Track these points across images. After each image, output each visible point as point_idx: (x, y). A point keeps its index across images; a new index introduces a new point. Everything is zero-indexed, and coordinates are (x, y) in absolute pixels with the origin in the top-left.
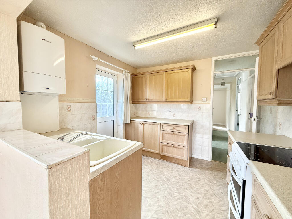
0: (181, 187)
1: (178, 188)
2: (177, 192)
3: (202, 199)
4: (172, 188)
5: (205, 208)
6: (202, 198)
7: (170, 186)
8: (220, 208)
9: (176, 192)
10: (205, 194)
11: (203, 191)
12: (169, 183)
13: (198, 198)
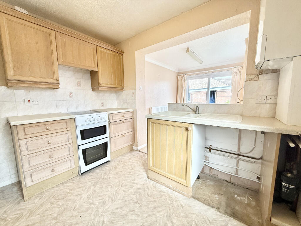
0: (154, 199)
1: (160, 198)
2: (162, 193)
4: (168, 200)
7: (170, 202)
9: (164, 193)
12: (168, 209)
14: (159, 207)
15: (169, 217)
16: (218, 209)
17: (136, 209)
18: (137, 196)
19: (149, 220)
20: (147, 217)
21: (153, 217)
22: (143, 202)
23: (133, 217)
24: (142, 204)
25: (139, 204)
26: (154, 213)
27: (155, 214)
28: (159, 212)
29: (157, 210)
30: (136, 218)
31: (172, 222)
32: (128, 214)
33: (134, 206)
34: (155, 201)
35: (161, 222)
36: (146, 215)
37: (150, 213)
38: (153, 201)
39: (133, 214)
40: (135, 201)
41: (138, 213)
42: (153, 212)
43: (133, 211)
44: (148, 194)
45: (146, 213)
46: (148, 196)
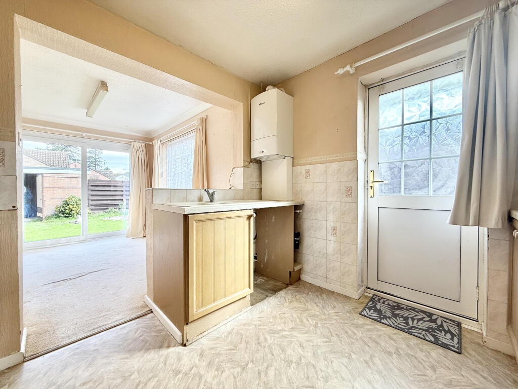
3: (194, 362)
5: (179, 353)
6: (197, 362)
8: (157, 379)
10: (201, 377)
11: (209, 380)
13: (201, 355)
14: (258, 339)
15: (273, 332)
16: (267, 296)
17: (256, 369)
18: (227, 367)
19: (278, 352)
20: (273, 355)
21: (273, 347)
22: (245, 358)
23: (271, 373)
24: (248, 359)
25: (247, 364)
26: (267, 345)
27: (269, 346)
28: (266, 340)
29: (263, 342)
30: (273, 368)
31: (281, 330)
32: (264, 382)
33: (250, 372)
34: (247, 343)
35: (281, 340)
36: (270, 356)
37: (267, 350)
38: (247, 344)
39: (266, 374)
40: (239, 369)
41: (265, 365)
42: (264, 347)
43: (259, 373)
44: (230, 350)
45: (266, 355)
46: (233, 349)
